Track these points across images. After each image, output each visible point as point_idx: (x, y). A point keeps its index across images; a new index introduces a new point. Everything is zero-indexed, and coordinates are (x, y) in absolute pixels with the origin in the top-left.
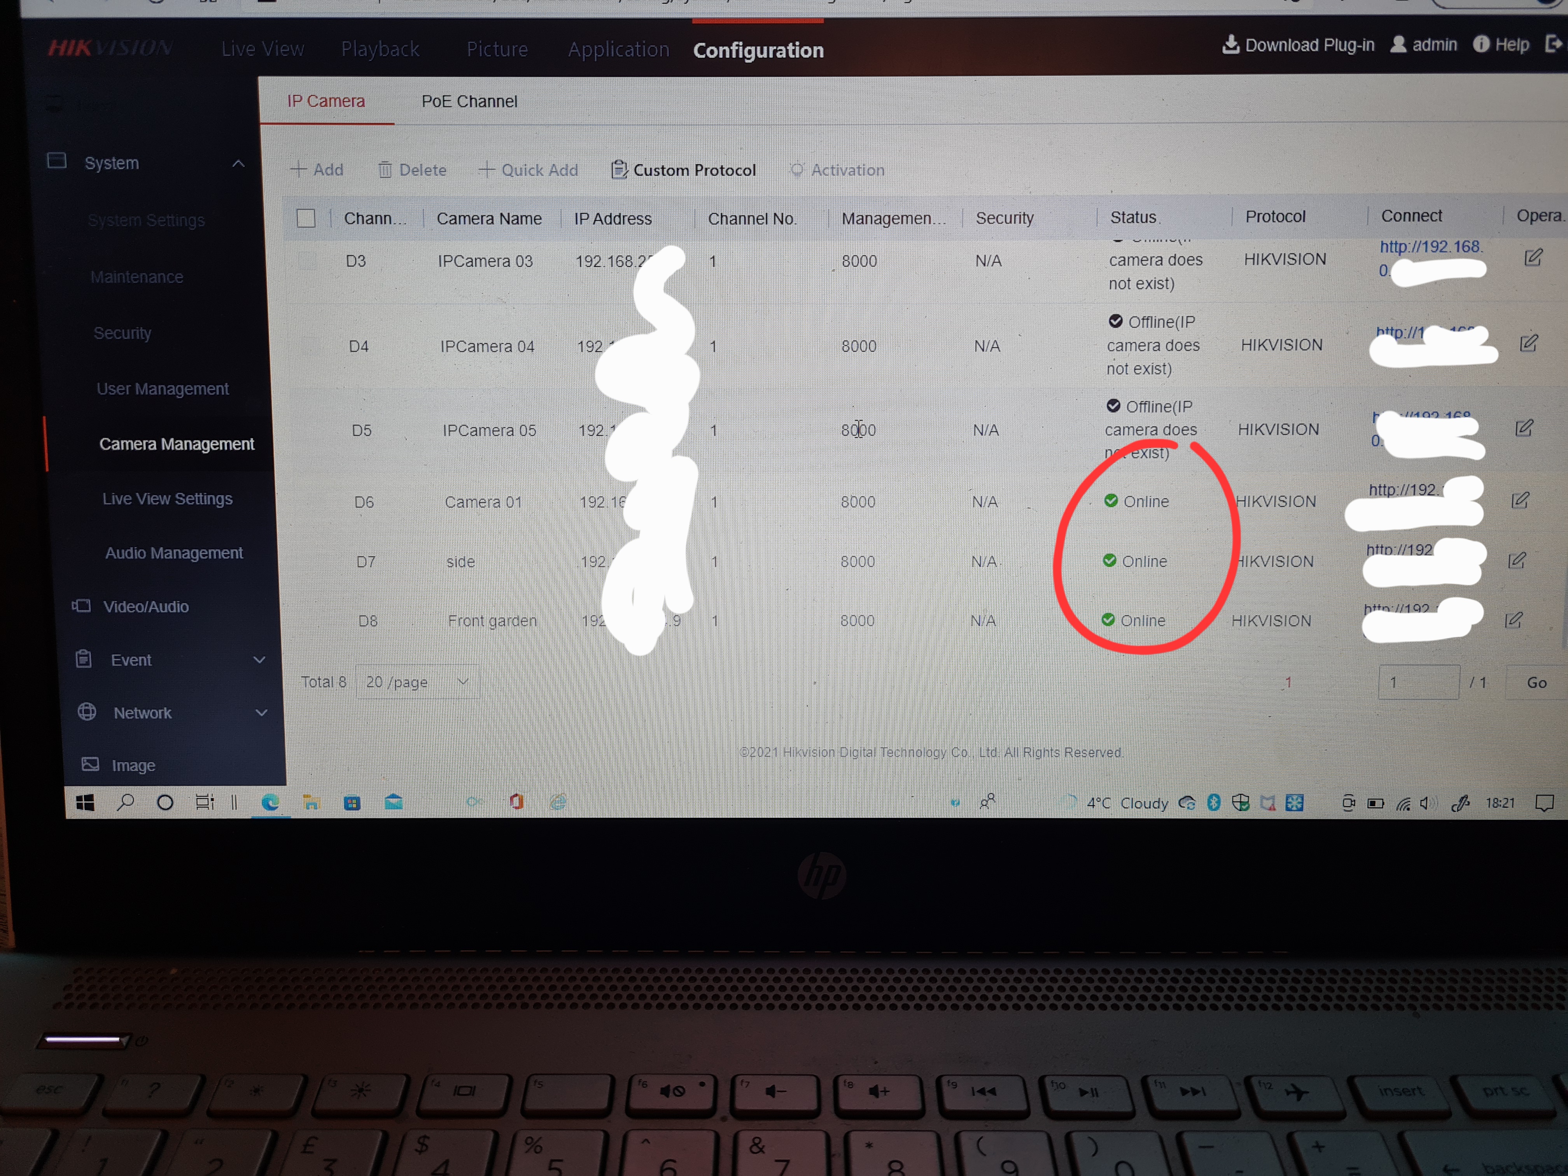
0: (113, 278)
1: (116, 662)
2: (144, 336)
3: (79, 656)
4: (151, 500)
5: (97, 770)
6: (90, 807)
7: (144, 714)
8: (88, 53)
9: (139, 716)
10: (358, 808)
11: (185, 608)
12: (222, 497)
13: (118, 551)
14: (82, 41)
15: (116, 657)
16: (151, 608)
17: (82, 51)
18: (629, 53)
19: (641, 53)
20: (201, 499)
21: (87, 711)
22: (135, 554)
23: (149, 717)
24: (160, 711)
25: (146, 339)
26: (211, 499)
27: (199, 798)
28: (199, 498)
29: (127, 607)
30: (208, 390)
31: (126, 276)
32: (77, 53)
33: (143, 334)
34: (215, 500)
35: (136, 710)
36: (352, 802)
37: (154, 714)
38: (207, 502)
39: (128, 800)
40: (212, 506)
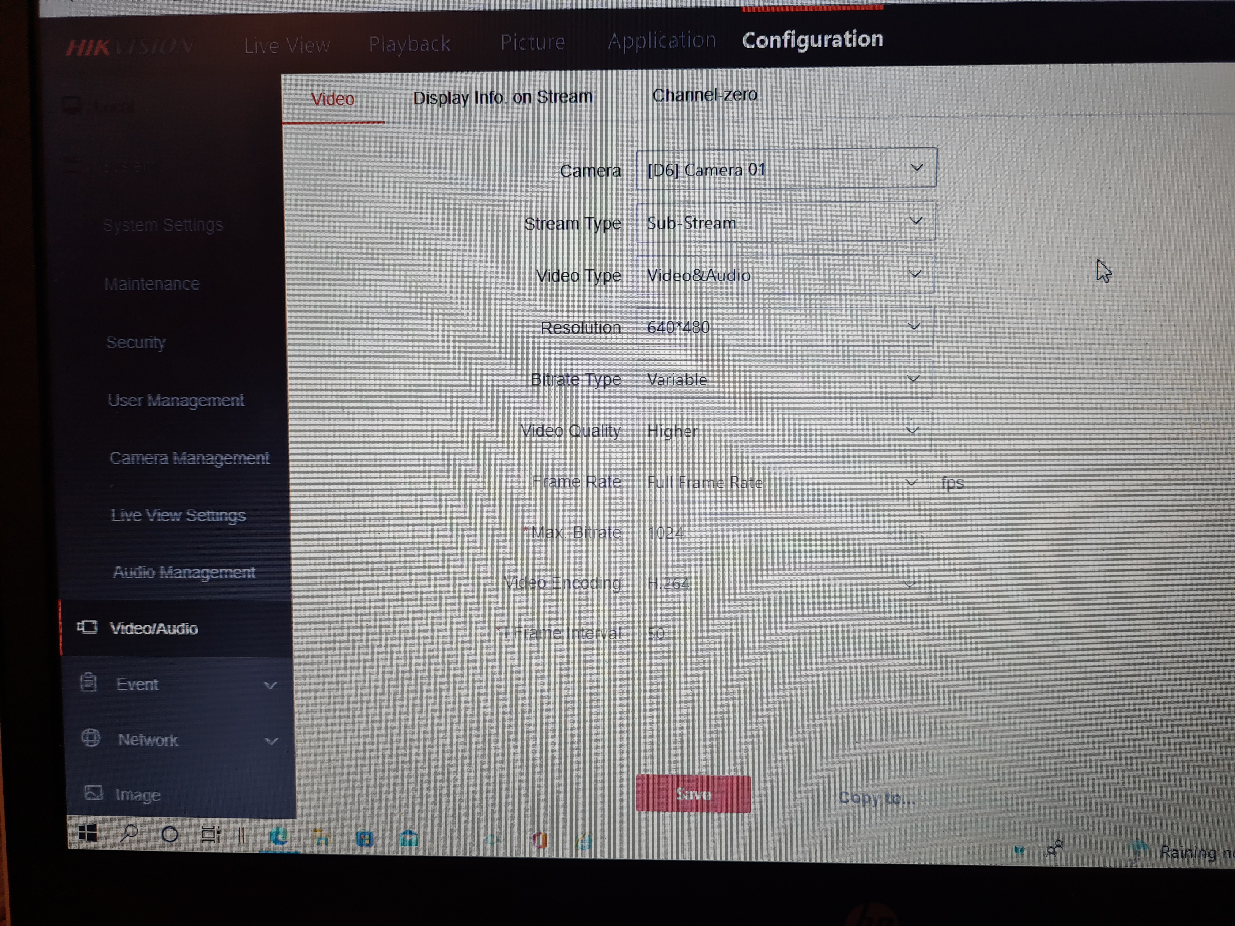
0: (127, 285)
1: (122, 686)
2: (158, 346)
3: (85, 679)
4: (161, 517)
5: (101, 799)
6: (93, 838)
7: (150, 741)
8: (106, 52)
9: (144, 743)
10: (371, 844)
11: (193, 630)
12: (235, 513)
13: (126, 569)
14: (100, 41)
15: (122, 681)
16: (159, 630)
17: (101, 52)
18: (673, 44)
19: (686, 42)
20: (213, 516)
21: (91, 738)
22: (144, 573)
23: (155, 744)
24: (166, 738)
25: (159, 349)
26: (224, 515)
27: (204, 830)
28: (211, 514)
29: (133, 629)
30: (222, 402)
31: (140, 282)
32: (96, 53)
33: (158, 343)
34: (227, 516)
35: (141, 736)
36: (366, 838)
37: (160, 741)
38: (219, 519)
39: (131, 831)
40: (224, 524)
